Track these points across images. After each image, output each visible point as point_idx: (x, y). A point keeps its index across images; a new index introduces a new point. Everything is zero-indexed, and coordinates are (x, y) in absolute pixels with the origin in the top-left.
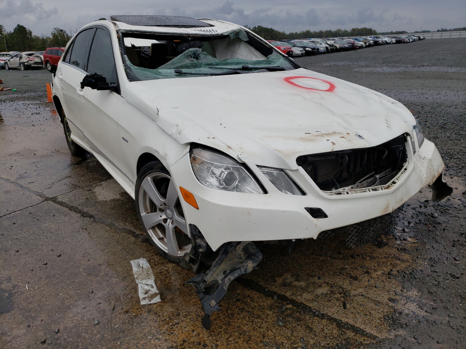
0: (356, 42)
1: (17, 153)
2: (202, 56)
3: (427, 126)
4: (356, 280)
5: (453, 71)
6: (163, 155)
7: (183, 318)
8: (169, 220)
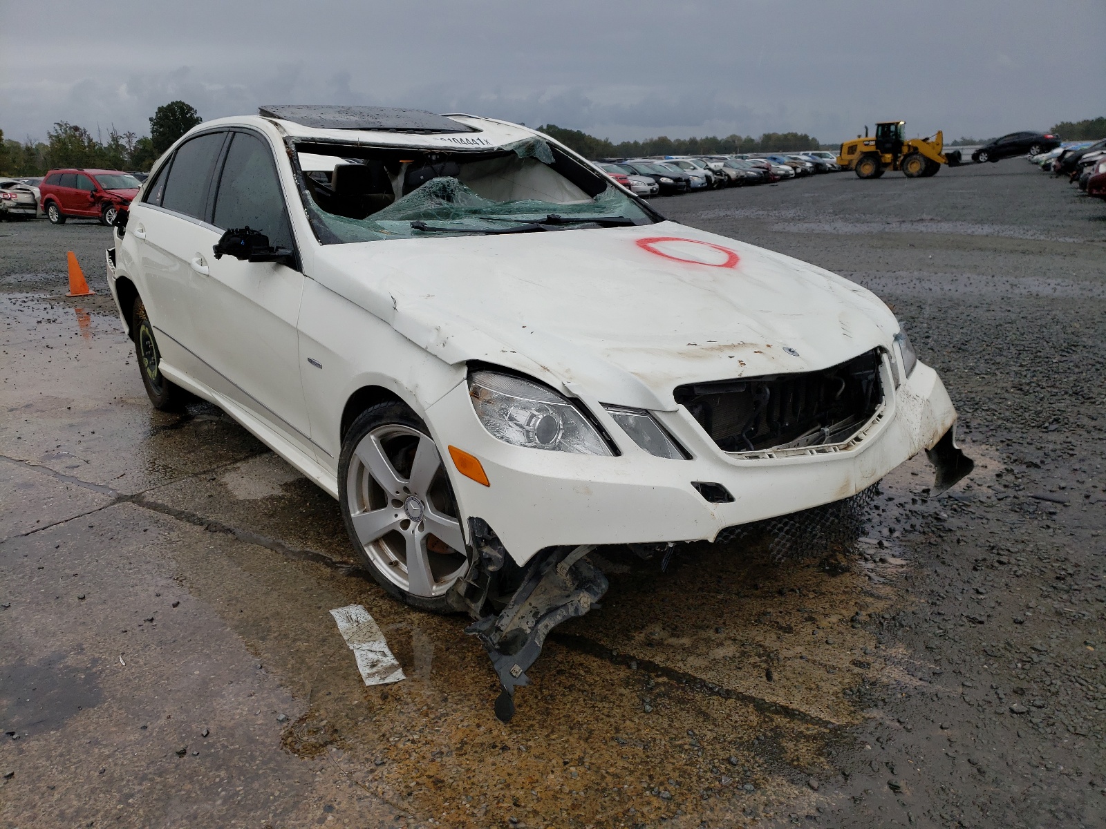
0: (774, 165)
1: (28, 406)
2: (459, 195)
3: (929, 346)
4: (788, 633)
5: (985, 233)
6: (410, 388)
7: (454, 706)
8: (412, 523)
